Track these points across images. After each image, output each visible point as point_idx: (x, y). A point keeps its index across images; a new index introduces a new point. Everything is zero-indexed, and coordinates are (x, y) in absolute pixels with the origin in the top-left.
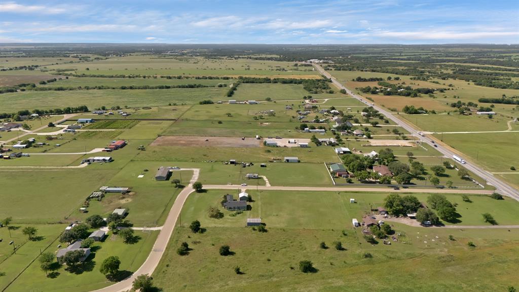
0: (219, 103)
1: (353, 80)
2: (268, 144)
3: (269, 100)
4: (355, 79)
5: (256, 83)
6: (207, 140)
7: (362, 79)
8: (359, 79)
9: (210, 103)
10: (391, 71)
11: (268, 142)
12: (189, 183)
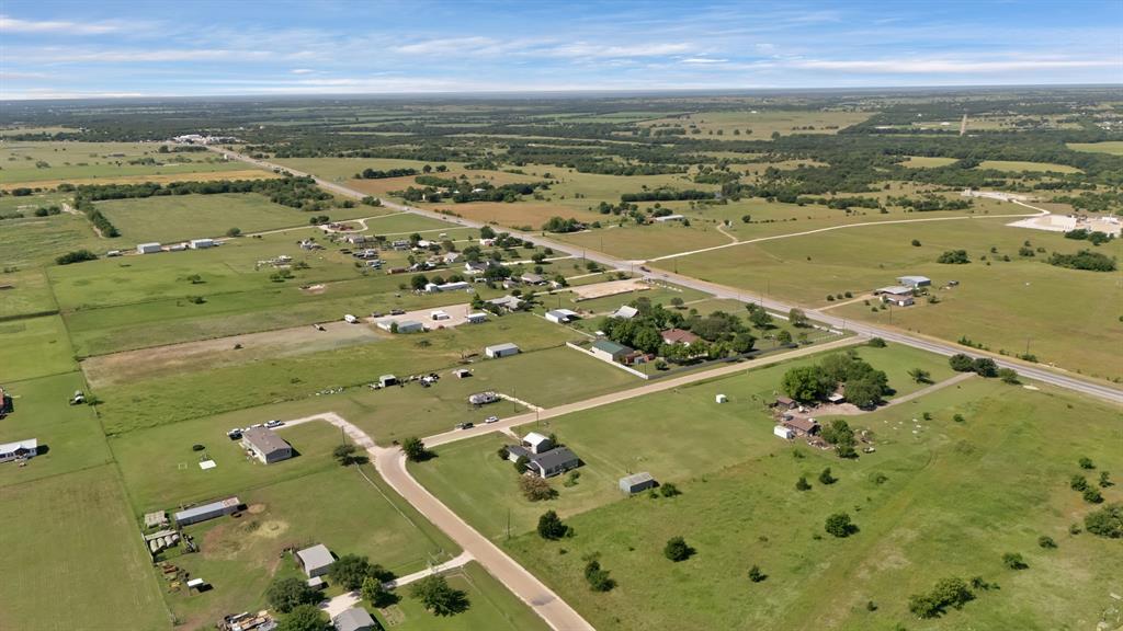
0: (114, 255)
1: (358, 177)
2: (404, 329)
3: (235, 233)
4: (361, 175)
5: (132, 197)
6: (238, 347)
7: (375, 174)
8: (370, 174)
9: (88, 259)
10: (397, 154)
11: (401, 326)
12: (364, 449)
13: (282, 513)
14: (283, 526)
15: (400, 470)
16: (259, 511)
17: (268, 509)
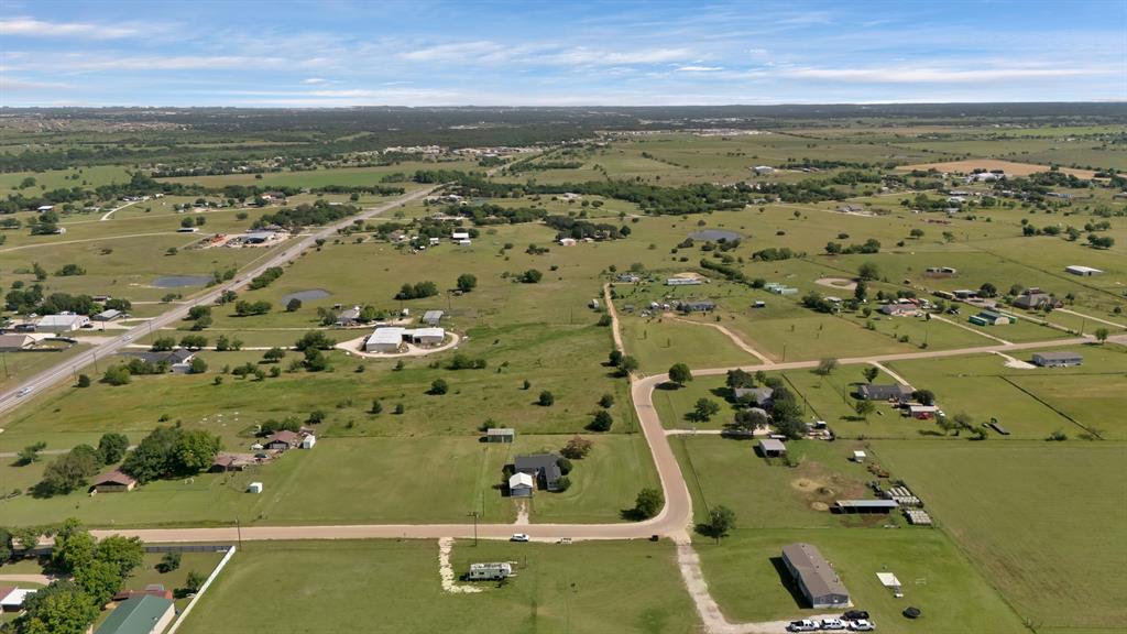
12: (693, 544)
13: (797, 496)
14: (795, 484)
15: (670, 508)
16: (819, 504)
17: (809, 504)
